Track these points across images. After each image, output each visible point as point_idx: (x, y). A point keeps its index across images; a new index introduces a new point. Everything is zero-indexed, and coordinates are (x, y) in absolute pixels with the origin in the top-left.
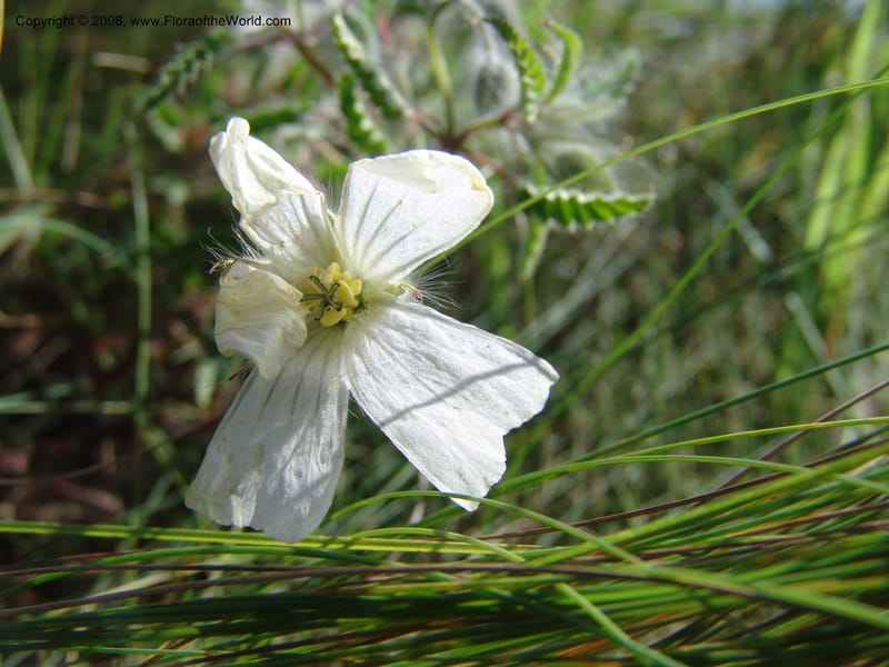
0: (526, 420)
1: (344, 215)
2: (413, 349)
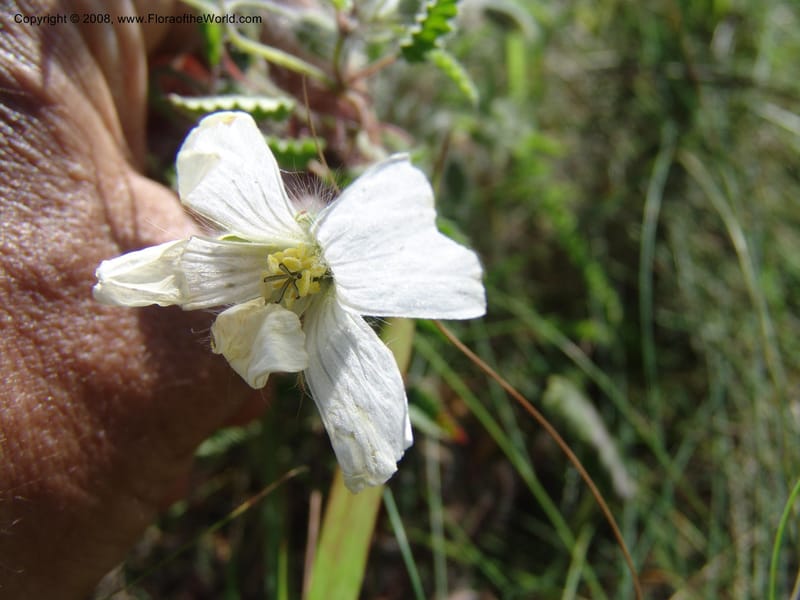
1: (231, 227)
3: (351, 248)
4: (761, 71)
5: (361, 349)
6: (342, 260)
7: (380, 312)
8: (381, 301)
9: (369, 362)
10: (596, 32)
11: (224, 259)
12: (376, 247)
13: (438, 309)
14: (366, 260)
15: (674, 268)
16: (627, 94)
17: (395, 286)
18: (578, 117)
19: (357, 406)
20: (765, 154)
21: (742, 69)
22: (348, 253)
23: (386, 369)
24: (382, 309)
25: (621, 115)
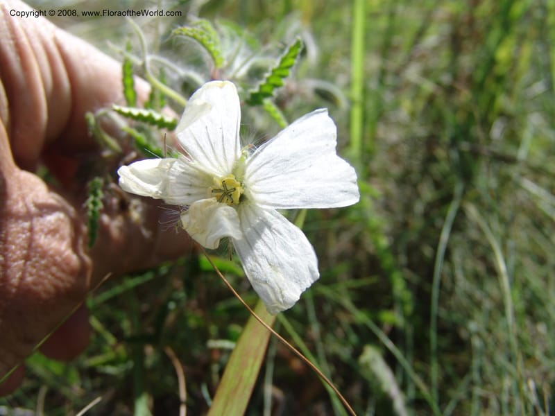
0: (336, 138)
1: (195, 158)
2: (273, 166)
3: (277, 167)
4: (522, 154)
5: (275, 229)
6: (270, 175)
7: (290, 206)
8: (292, 200)
9: (281, 237)
10: (413, 115)
11: (188, 177)
12: (295, 165)
13: (328, 203)
14: (287, 174)
15: (453, 280)
16: (431, 159)
17: (302, 190)
18: (396, 170)
19: (270, 265)
20: (520, 208)
21: (509, 150)
22: (275, 170)
23: (293, 239)
24: (292, 204)
25: (425, 172)
